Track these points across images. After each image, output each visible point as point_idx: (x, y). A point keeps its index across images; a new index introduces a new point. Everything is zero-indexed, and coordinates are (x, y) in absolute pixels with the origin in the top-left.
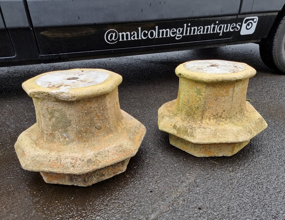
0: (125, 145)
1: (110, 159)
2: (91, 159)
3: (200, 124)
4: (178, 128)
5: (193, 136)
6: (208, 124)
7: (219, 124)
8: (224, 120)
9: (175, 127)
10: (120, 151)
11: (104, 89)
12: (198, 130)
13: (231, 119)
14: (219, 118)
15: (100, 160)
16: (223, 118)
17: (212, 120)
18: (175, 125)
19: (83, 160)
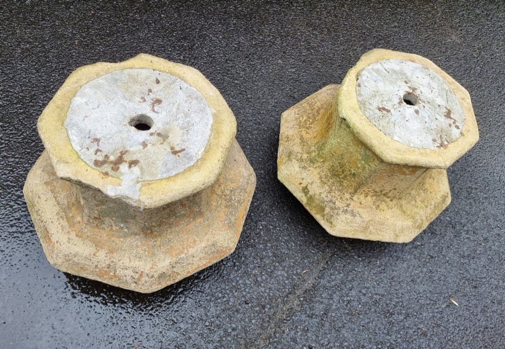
1: (194, 267)
2: (164, 273)
3: (348, 202)
4: (311, 196)
5: (331, 223)
6: (361, 204)
7: (378, 206)
8: (389, 200)
9: (305, 190)
10: (212, 253)
11: (203, 185)
12: (343, 217)
13: (400, 200)
15: (179, 271)
17: (369, 197)
18: (306, 187)
19: (153, 276)
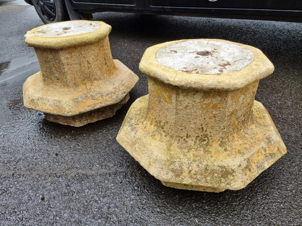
0: (63, 104)
2: (34, 100)
13: (171, 139)
14: (161, 129)
15: (39, 104)
16: (164, 131)
